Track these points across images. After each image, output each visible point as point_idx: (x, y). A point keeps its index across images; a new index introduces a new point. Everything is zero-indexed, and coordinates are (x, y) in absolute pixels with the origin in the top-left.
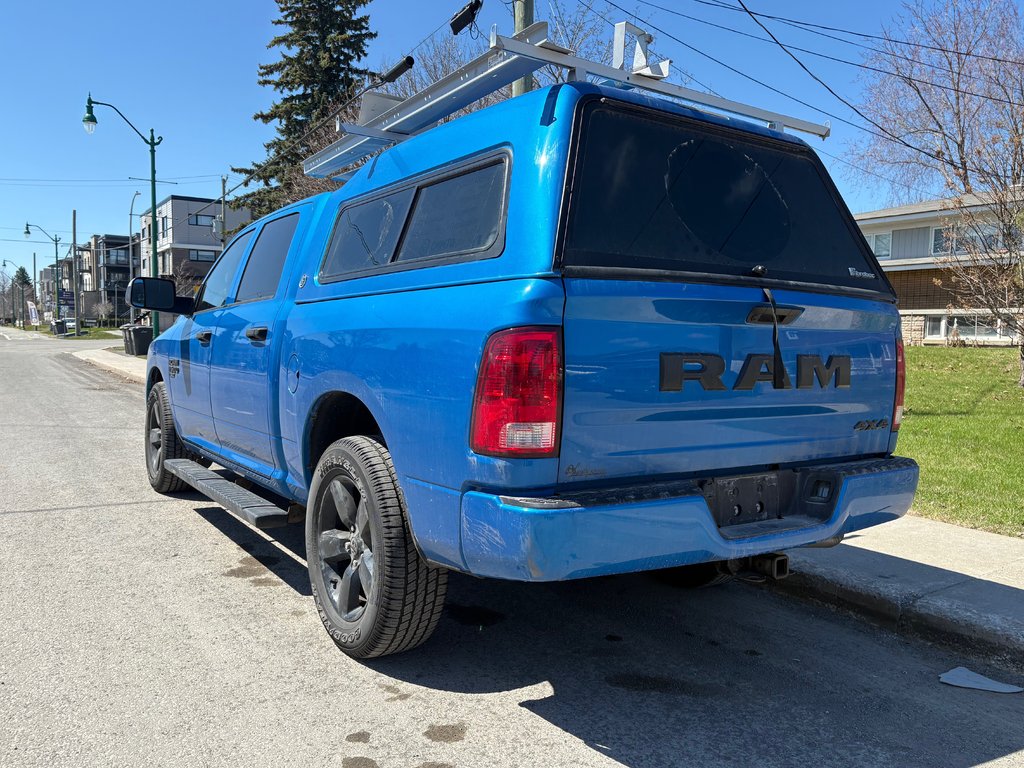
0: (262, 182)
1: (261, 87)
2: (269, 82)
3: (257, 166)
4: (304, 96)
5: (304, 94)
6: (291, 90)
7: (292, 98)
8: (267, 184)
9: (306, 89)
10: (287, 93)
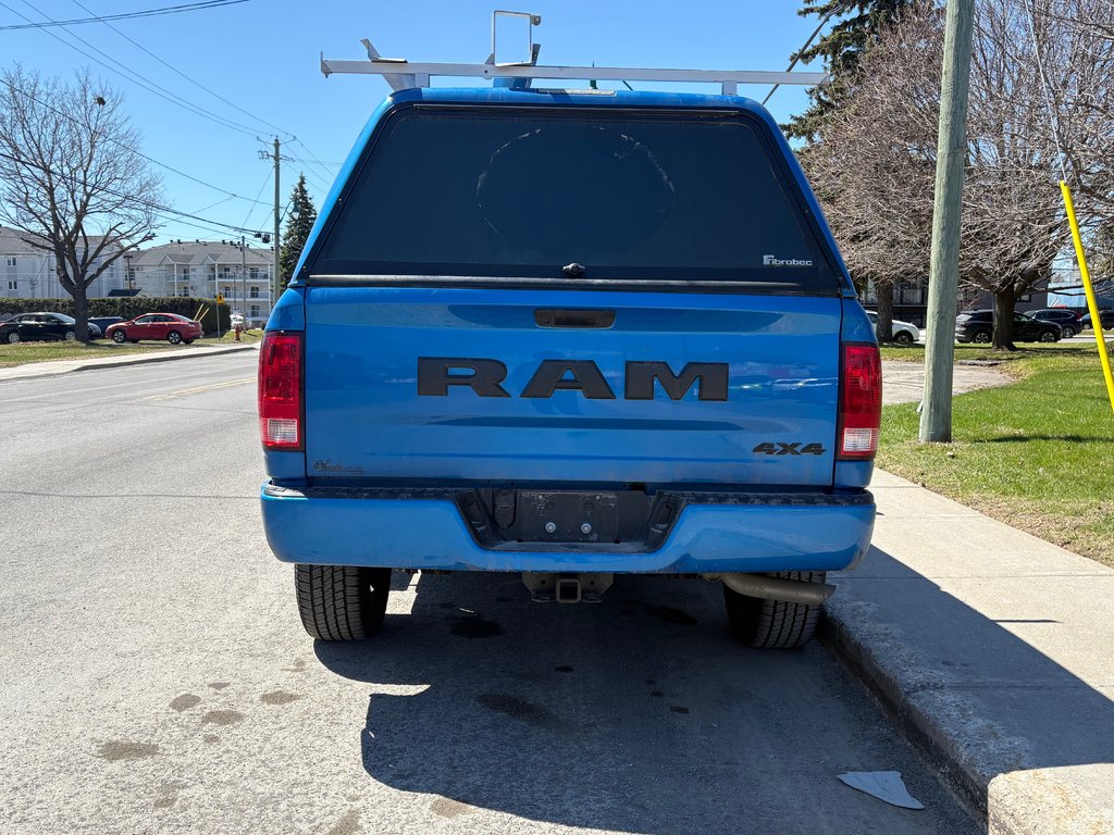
0: (804, 139)
1: (802, 17)
2: (812, 10)
3: (796, 119)
4: (861, 19)
5: (859, 17)
6: (839, 14)
7: (846, 24)
8: (810, 139)
9: (861, 10)
10: (835, 21)
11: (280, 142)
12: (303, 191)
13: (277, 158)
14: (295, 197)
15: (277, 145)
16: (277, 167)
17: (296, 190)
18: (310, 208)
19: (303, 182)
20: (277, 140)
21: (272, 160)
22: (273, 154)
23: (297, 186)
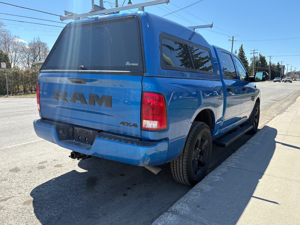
11: (234, 37)
12: (242, 48)
13: (233, 41)
14: (240, 50)
15: (233, 38)
16: (233, 43)
17: (240, 48)
18: (243, 52)
19: (242, 46)
20: (233, 36)
21: (232, 41)
22: (232, 40)
23: (240, 47)
